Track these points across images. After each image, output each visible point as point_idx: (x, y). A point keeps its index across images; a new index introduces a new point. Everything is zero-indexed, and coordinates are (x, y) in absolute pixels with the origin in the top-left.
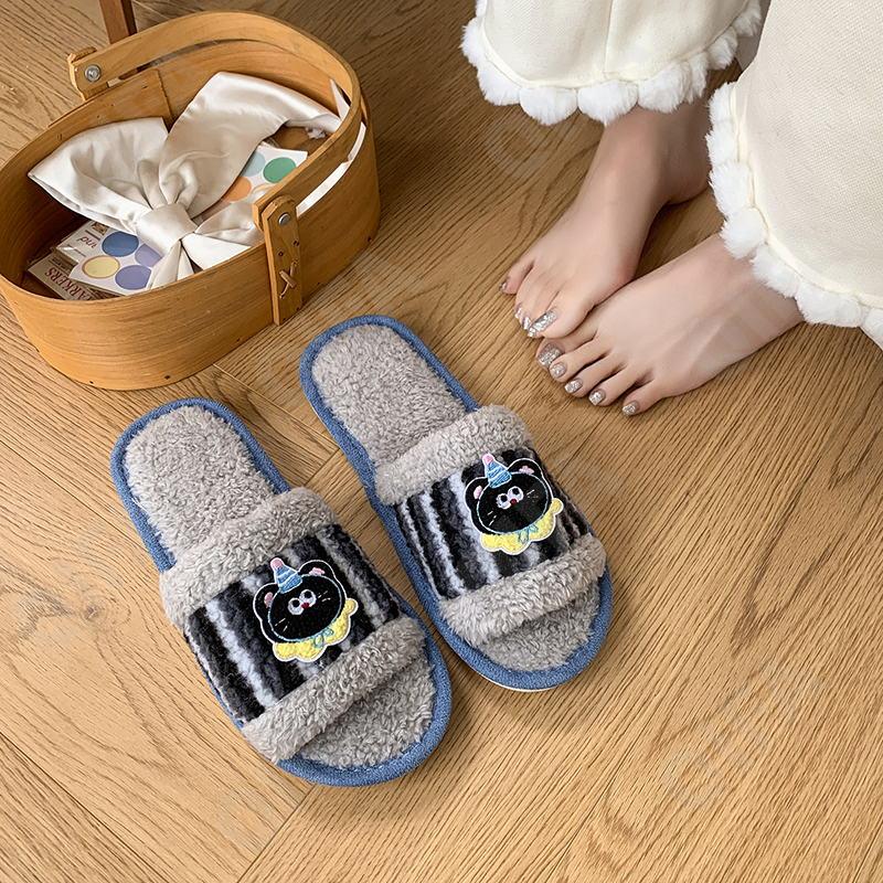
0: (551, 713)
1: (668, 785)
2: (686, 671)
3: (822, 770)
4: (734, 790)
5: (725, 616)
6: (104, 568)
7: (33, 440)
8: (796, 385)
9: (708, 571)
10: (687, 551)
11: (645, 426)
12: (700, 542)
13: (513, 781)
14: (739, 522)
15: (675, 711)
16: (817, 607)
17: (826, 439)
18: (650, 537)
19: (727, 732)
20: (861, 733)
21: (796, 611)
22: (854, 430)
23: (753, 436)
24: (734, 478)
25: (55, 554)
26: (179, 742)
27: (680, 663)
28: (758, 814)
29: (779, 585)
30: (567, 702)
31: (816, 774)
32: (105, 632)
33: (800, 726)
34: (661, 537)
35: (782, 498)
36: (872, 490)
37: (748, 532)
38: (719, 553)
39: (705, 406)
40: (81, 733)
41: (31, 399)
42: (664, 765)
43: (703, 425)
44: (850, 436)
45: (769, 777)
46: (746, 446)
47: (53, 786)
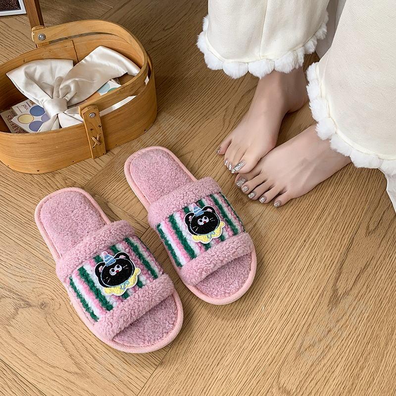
0: (252, 341)
1: (305, 372)
2: (309, 320)
3: (371, 361)
4: (333, 372)
5: (324, 295)
6: (47, 285)
7: (11, 228)
8: (348, 191)
9: (316, 275)
10: (306, 267)
11: (284, 212)
12: (312, 262)
13: (237, 373)
14: (328, 253)
15: (306, 338)
16: (364, 289)
17: (363, 215)
18: (290, 261)
19: (329, 347)
20: (387, 344)
21: (355, 291)
22: (375, 210)
23: (332, 214)
24: (324, 233)
25: (24, 279)
26: (87, 363)
27: (306, 317)
28: (345, 382)
29: (347, 281)
30: (258, 337)
31: (368, 363)
32: (50, 314)
33: (360, 343)
34: (295, 261)
35: (346, 242)
36: (384, 237)
37: (332, 257)
38: (320, 267)
39: (310, 202)
40: (42, 361)
41: (9, 209)
42: (302, 362)
43: (309, 210)
44: (373, 213)
45: (348, 365)
46: (329, 219)
47: (30, 386)
